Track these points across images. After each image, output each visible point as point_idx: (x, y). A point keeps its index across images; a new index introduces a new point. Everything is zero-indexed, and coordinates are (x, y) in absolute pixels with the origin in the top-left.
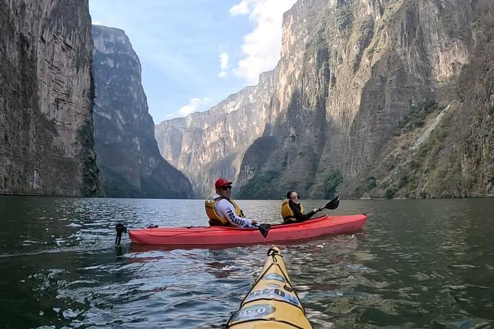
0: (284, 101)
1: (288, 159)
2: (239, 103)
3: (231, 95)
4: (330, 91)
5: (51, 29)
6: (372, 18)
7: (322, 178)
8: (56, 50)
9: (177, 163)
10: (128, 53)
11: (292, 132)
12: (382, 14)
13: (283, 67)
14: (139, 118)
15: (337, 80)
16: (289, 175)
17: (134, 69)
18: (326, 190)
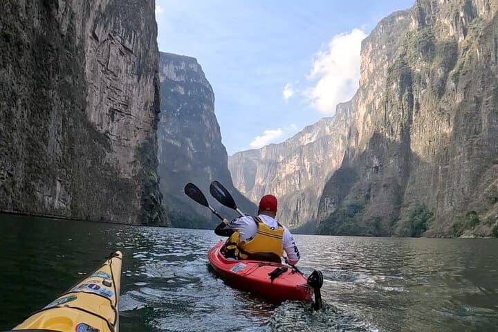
0: (363, 130)
1: (372, 191)
2: (315, 136)
3: (308, 127)
4: (414, 118)
5: (105, 26)
6: (455, 39)
7: (407, 213)
8: (112, 51)
9: (250, 195)
10: (201, 81)
11: (376, 162)
12: (465, 35)
13: (362, 96)
14: (212, 147)
15: (422, 106)
16: (372, 210)
17: (206, 97)
18: (413, 227)
